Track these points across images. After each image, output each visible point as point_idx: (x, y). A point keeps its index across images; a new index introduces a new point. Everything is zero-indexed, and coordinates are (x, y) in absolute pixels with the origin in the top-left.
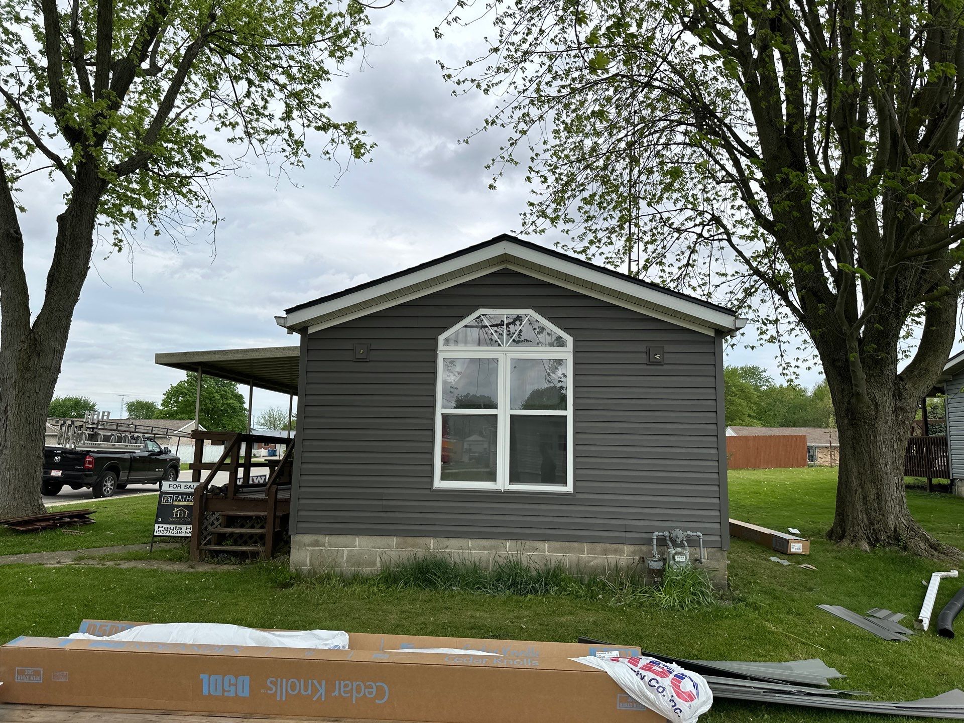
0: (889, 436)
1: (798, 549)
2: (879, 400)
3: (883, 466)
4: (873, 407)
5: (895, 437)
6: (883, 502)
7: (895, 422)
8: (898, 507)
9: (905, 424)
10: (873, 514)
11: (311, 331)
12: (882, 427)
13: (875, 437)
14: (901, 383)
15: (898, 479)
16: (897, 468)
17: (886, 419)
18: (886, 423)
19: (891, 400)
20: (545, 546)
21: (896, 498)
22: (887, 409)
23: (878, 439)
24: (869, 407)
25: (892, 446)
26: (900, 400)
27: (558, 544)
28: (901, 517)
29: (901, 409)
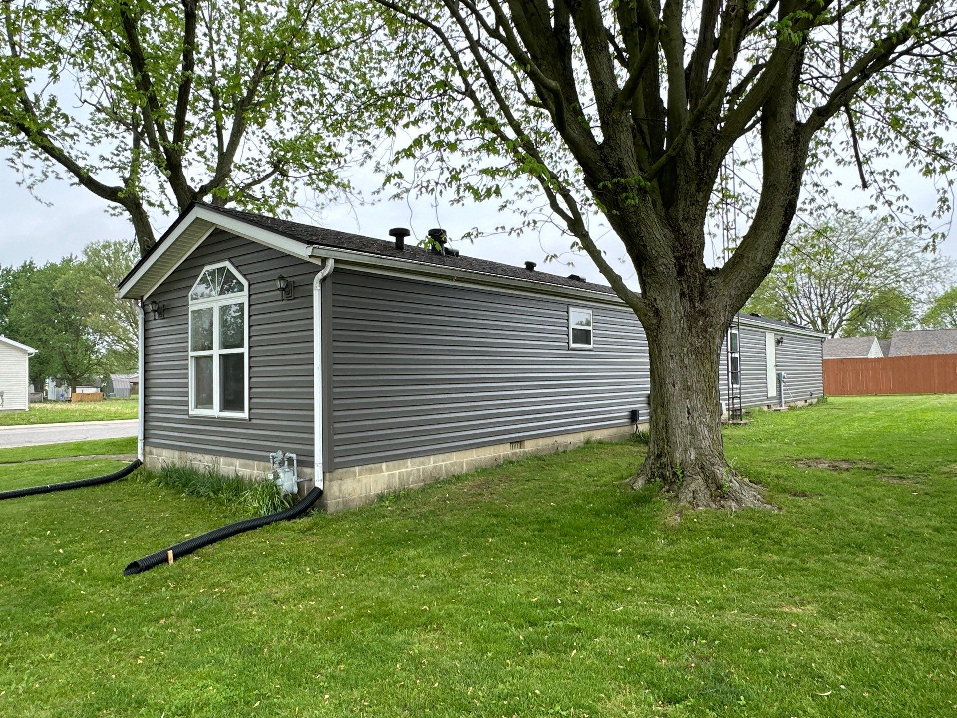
0: (677, 349)
2: (661, 304)
3: (670, 386)
4: (652, 314)
5: (685, 349)
6: (670, 431)
7: (687, 331)
8: (689, 437)
9: (707, 331)
10: (661, 444)
11: (144, 298)
12: (668, 339)
13: (660, 351)
14: (711, 278)
15: (690, 402)
16: (689, 389)
17: (672, 328)
18: (673, 333)
19: (677, 303)
20: (237, 462)
21: (686, 427)
22: (673, 315)
23: (663, 353)
24: (646, 315)
25: (683, 361)
26: (702, 301)
27: (243, 461)
28: (692, 449)
29: (703, 313)
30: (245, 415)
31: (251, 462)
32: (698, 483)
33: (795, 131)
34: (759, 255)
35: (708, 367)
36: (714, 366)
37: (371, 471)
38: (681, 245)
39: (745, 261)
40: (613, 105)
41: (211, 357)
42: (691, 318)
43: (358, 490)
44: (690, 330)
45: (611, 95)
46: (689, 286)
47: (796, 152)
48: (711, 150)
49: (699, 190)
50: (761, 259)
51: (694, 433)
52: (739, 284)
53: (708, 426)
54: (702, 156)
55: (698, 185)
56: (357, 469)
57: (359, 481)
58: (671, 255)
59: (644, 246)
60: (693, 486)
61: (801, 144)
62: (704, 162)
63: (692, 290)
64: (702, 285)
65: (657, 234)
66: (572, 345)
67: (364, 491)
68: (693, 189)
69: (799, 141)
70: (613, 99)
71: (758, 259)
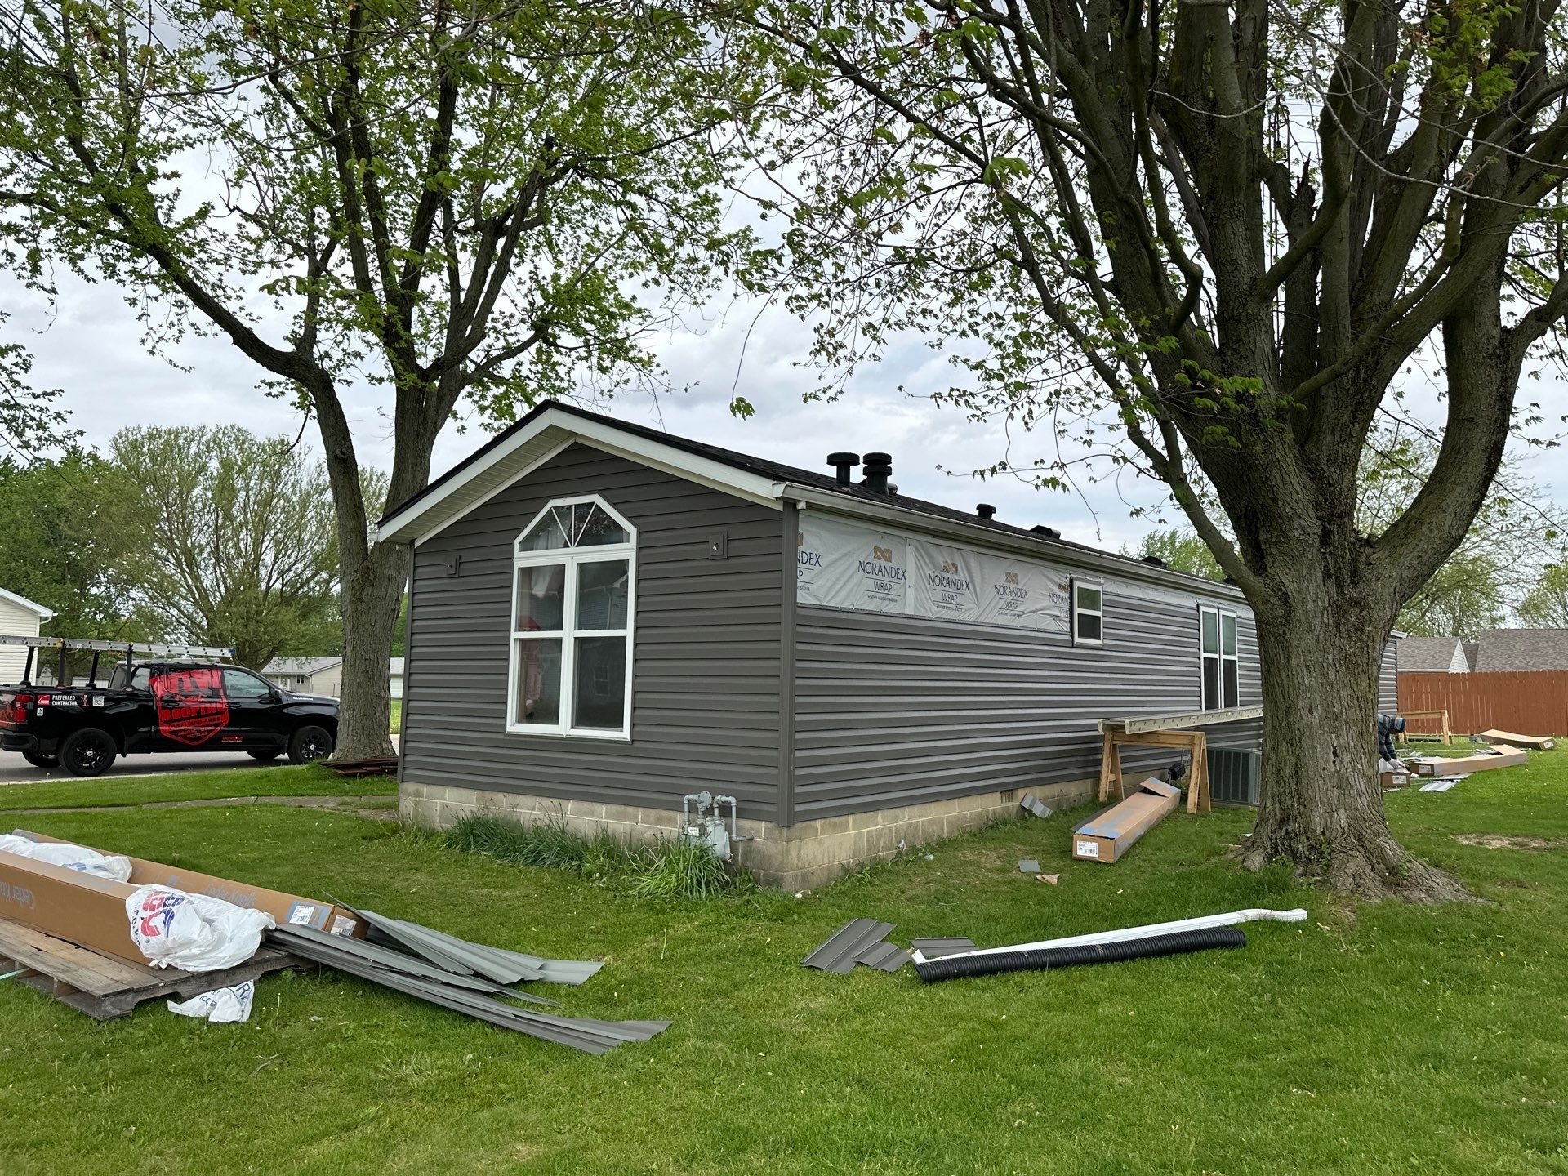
0: (1316, 656)
1: (1090, 851)
2: (1291, 589)
3: (1305, 714)
4: (1276, 601)
5: (1330, 657)
6: (1304, 781)
7: (1331, 629)
8: (1336, 791)
9: (1363, 631)
10: (1289, 802)
11: (417, 544)
12: (1303, 640)
13: (1288, 658)
14: (1368, 550)
15: (1338, 737)
16: (1336, 718)
17: (1309, 624)
18: (1310, 631)
19: (1318, 586)
20: (603, 809)
21: (1331, 775)
22: (1311, 605)
23: (1294, 661)
24: (1267, 602)
25: (1326, 675)
26: (1355, 585)
27: (614, 808)
28: (1341, 811)
29: (1357, 603)
30: (625, 734)
31: (631, 809)
32: (1356, 863)
33: (1501, 341)
34: (1448, 521)
35: (1364, 685)
36: (1373, 683)
37: (835, 827)
38: (1326, 500)
39: (1425, 528)
40: (1250, 295)
41: (559, 641)
42: (1338, 609)
43: (820, 857)
44: (1338, 627)
45: (1247, 280)
46: (1335, 562)
47: (1504, 372)
48: (1377, 363)
49: (1354, 418)
50: (1451, 527)
51: (1343, 784)
52: (1415, 562)
53: (1364, 775)
54: (1362, 371)
55: (1354, 413)
56: (819, 823)
57: (821, 843)
58: (1312, 514)
59: (1275, 500)
60: (1351, 867)
61: (1512, 360)
62: (1366, 380)
63: (1339, 568)
64: (1355, 561)
65: (1295, 483)
66: (1078, 640)
67: (826, 861)
68: (1346, 418)
69: (1509, 356)
70: (1250, 287)
71: (1446, 526)
